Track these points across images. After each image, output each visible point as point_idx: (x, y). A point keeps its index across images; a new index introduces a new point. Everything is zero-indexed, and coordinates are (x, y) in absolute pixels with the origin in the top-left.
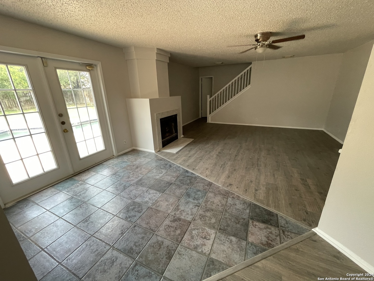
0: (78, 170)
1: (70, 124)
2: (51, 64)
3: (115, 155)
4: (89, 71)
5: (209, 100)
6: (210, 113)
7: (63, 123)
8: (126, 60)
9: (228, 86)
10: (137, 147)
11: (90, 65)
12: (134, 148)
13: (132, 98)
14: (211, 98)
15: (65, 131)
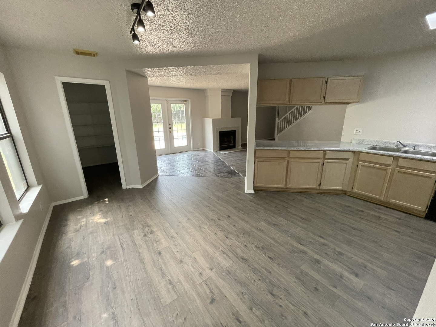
0: (173, 152)
1: (173, 129)
2: (170, 102)
3: (192, 150)
4: (185, 104)
5: (277, 122)
6: (278, 134)
7: (170, 128)
8: (206, 96)
9: (293, 110)
10: (205, 148)
11: (185, 101)
12: (204, 149)
13: (206, 118)
14: (279, 121)
15: (170, 132)
